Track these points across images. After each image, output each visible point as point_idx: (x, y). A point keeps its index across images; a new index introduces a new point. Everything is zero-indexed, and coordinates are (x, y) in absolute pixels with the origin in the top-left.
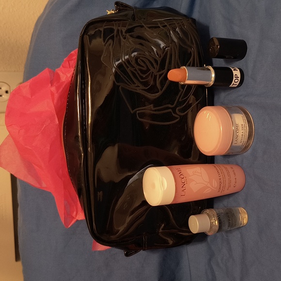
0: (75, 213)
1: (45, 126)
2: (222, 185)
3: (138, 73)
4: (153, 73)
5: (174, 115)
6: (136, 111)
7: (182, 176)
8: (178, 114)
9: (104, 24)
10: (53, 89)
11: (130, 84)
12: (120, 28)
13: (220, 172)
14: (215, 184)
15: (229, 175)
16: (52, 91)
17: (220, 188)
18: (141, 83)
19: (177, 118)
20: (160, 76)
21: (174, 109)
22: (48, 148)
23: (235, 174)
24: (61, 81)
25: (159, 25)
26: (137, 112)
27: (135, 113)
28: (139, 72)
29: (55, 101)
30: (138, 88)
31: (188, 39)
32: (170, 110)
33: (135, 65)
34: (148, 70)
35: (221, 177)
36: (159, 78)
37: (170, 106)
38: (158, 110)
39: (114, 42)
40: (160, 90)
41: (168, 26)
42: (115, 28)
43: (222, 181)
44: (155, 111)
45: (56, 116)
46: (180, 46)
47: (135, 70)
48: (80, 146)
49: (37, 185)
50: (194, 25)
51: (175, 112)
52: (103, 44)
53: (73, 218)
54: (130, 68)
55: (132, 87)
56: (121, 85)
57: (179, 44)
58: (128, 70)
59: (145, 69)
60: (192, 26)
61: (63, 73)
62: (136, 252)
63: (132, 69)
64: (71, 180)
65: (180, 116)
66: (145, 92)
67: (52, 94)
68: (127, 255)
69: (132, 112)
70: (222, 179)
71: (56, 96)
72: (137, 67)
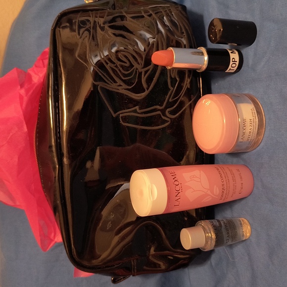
0: (53, 234)
1: (11, 134)
2: (225, 192)
3: (119, 70)
4: (137, 69)
5: (163, 117)
6: (119, 114)
7: (176, 183)
8: (169, 117)
9: (79, 14)
10: (23, 92)
11: (110, 83)
12: (97, 20)
13: (223, 177)
14: (217, 191)
15: (234, 180)
16: (21, 94)
17: (222, 196)
18: (124, 81)
19: (167, 121)
20: (146, 72)
21: (163, 111)
22: (16, 159)
23: (241, 178)
24: (33, 83)
25: (143, 14)
26: (121, 115)
27: (118, 117)
28: (121, 69)
29: (24, 105)
30: (120, 88)
31: (177, 29)
32: (159, 112)
33: (116, 61)
34: (132, 66)
35: (225, 183)
36: (145, 75)
37: (158, 107)
38: (145, 113)
39: (90, 34)
40: (146, 89)
41: (154, 15)
42: (91, 19)
43: (225, 187)
44: (142, 113)
45: (24, 122)
46: (168, 37)
47: (116, 66)
48: (54, 157)
49: (11, 203)
50: (184, 13)
51: (164, 115)
52: (78, 37)
53: (52, 240)
54: (110, 64)
55: (112, 87)
56: (100, 84)
57: (167, 35)
58: (108, 67)
59: (127, 65)
60: (182, 14)
61: (36, 74)
62: (125, 278)
63: (113, 66)
64: (46, 197)
65: (170, 118)
66: (129, 92)
67: (21, 97)
68: (114, 281)
69: (114, 116)
70: (225, 184)
71: (25, 99)
72: (119, 63)
